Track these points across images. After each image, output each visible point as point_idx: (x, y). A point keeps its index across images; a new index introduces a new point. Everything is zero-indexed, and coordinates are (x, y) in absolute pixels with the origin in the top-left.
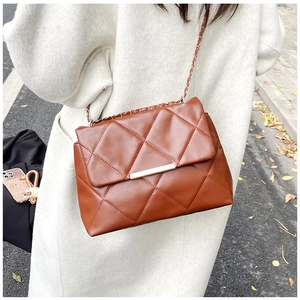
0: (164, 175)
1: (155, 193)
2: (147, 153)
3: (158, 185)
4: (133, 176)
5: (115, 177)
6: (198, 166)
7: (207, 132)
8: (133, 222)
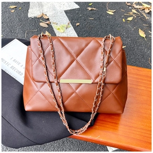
1: (74, 95)
2: (75, 68)
7: (120, 65)
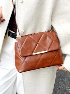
0: (43, 54)
2: (39, 47)
3: (42, 57)
4: (34, 54)
5: (29, 54)
6: (54, 52)
8: (33, 68)
